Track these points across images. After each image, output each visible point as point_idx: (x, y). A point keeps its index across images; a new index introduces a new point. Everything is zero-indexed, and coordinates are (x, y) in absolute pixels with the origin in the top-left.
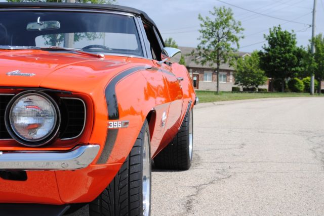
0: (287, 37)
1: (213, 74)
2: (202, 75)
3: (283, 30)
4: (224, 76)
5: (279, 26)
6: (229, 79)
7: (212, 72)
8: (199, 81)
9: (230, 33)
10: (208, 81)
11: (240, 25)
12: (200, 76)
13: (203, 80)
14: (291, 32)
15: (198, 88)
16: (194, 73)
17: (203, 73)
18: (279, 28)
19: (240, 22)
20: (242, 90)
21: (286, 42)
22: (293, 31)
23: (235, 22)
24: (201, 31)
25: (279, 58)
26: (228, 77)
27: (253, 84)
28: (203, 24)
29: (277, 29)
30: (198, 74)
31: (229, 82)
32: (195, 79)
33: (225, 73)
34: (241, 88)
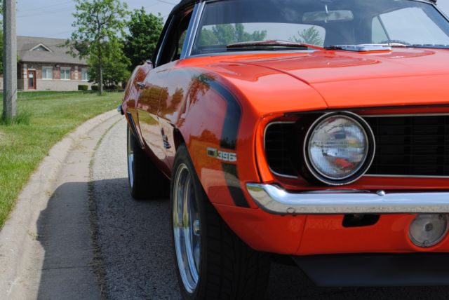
0: (153, 22)
1: (53, 69)
2: (40, 71)
3: (147, 13)
4: (68, 72)
5: (143, 8)
6: (74, 76)
7: (52, 67)
8: (37, 80)
9: (114, 17)
10: (47, 79)
11: (126, 7)
12: (37, 73)
13: (41, 77)
14: (157, 16)
15: (35, 88)
16: (29, 69)
17: (41, 69)
18: (142, 11)
19: (126, 4)
20: (90, 88)
21: (151, 28)
22: (159, 14)
23: (119, 3)
24: (75, 16)
25: (145, 48)
26: (73, 73)
27: (111, 80)
28: (79, 6)
29: (140, 12)
30: (34, 70)
31: (74, 79)
32: (31, 76)
33: (69, 68)
34: (90, 86)
